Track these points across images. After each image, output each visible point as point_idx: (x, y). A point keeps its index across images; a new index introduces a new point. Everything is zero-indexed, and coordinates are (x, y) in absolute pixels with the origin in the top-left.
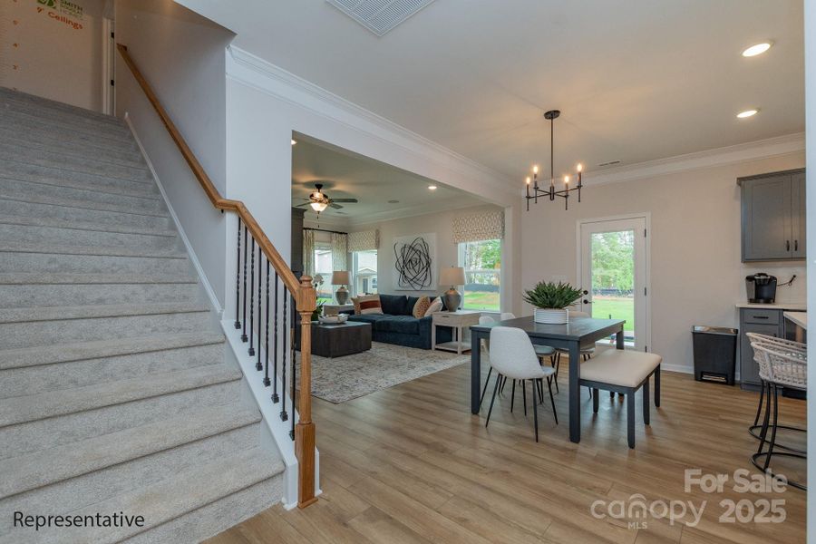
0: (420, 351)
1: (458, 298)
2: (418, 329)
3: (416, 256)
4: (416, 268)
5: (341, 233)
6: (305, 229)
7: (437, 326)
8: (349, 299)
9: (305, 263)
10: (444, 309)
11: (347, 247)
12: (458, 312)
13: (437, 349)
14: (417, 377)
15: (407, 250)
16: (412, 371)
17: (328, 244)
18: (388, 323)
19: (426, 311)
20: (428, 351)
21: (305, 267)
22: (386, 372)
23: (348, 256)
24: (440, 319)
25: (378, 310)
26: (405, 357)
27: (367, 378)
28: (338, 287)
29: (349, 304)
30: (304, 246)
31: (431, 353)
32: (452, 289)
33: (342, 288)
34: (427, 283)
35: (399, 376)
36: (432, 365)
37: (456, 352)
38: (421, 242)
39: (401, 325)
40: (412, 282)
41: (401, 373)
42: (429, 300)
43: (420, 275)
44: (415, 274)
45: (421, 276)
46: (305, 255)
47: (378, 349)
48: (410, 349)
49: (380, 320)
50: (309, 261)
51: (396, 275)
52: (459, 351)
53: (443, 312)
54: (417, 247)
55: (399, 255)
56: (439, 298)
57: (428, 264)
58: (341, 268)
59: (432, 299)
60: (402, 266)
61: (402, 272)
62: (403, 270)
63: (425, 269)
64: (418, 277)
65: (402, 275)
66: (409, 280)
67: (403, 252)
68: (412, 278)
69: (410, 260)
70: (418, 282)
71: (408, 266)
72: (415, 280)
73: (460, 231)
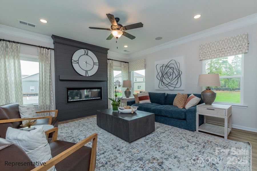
2: (186, 116)
3: (171, 71)
4: (171, 77)
5: (126, 62)
6: (108, 59)
7: (200, 116)
8: (132, 94)
9: (108, 77)
10: (201, 102)
11: (128, 69)
13: (199, 131)
15: (164, 67)
17: (120, 68)
21: (109, 79)
23: (129, 73)
25: (148, 101)
28: (125, 89)
29: (132, 97)
30: (108, 68)
32: (208, 89)
33: (128, 89)
34: (178, 86)
38: (174, 62)
40: (167, 86)
44: (169, 81)
45: (174, 82)
46: (108, 73)
50: (110, 75)
51: (157, 82)
54: (171, 66)
55: (159, 71)
56: (193, 95)
57: (179, 75)
58: (126, 79)
59: (188, 96)
60: (161, 76)
61: (161, 80)
62: (161, 79)
63: (177, 78)
64: (171, 83)
65: (161, 82)
66: (166, 84)
67: (161, 69)
68: (167, 83)
69: (166, 73)
70: (172, 85)
71: (165, 76)
72: (169, 84)
73: (206, 52)
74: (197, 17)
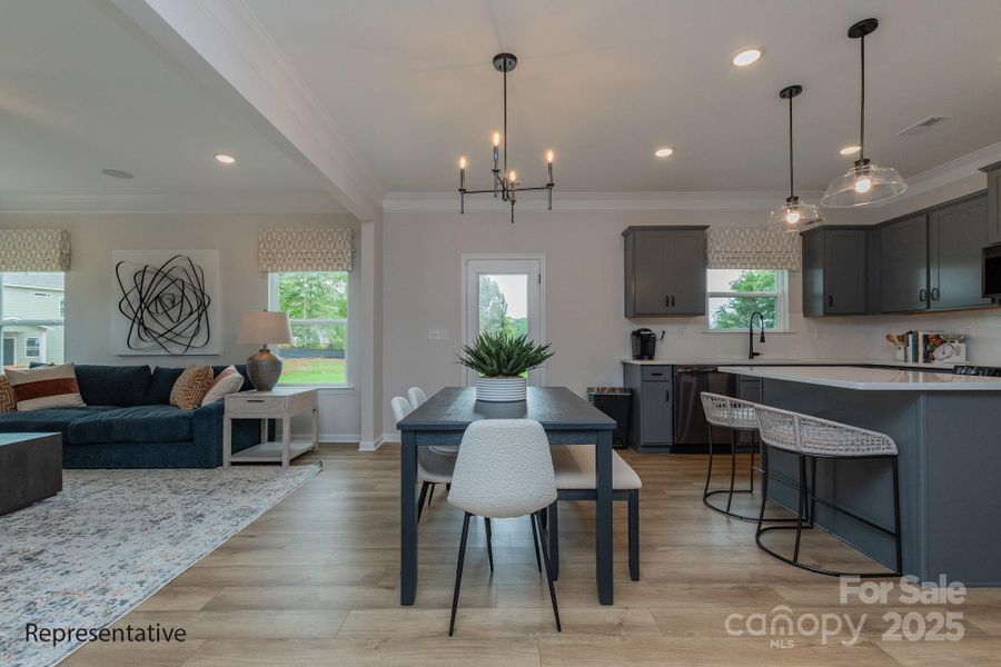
0: (198, 473)
1: (276, 367)
2: (191, 431)
3: (173, 290)
4: (174, 313)
7: (234, 421)
10: (247, 386)
12: (277, 391)
13: (233, 464)
14: (220, 543)
15: (148, 278)
16: (199, 530)
18: (108, 426)
19: (205, 393)
20: (216, 471)
22: (126, 549)
24: (240, 407)
25: (73, 399)
26: (165, 493)
27: (68, 583)
31: (225, 474)
32: (265, 351)
34: (199, 341)
35: (173, 550)
36: (242, 502)
37: (280, 464)
38: (186, 265)
39: (145, 425)
40: (161, 340)
41: (175, 540)
42: (211, 371)
43: (184, 325)
44: (169, 325)
45: (186, 328)
47: (82, 489)
48: (170, 473)
49: (80, 421)
51: (122, 325)
52: (285, 460)
53: (244, 394)
54: (175, 274)
55: (128, 284)
56: (232, 368)
57: (203, 306)
59: (218, 371)
60: (136, 307)
61: (137, 320)
62: (139, 315)
63: (195, 315)
64: (177, 330)
65: (136, 325)
66: (155, 336)
67: (139, 281)
68: (162, 331)
69: (157, 297)
70: (177, 339)
71: (152, 308)
72: (169, 335)
73: (274, 251)
74: (226, 159)
